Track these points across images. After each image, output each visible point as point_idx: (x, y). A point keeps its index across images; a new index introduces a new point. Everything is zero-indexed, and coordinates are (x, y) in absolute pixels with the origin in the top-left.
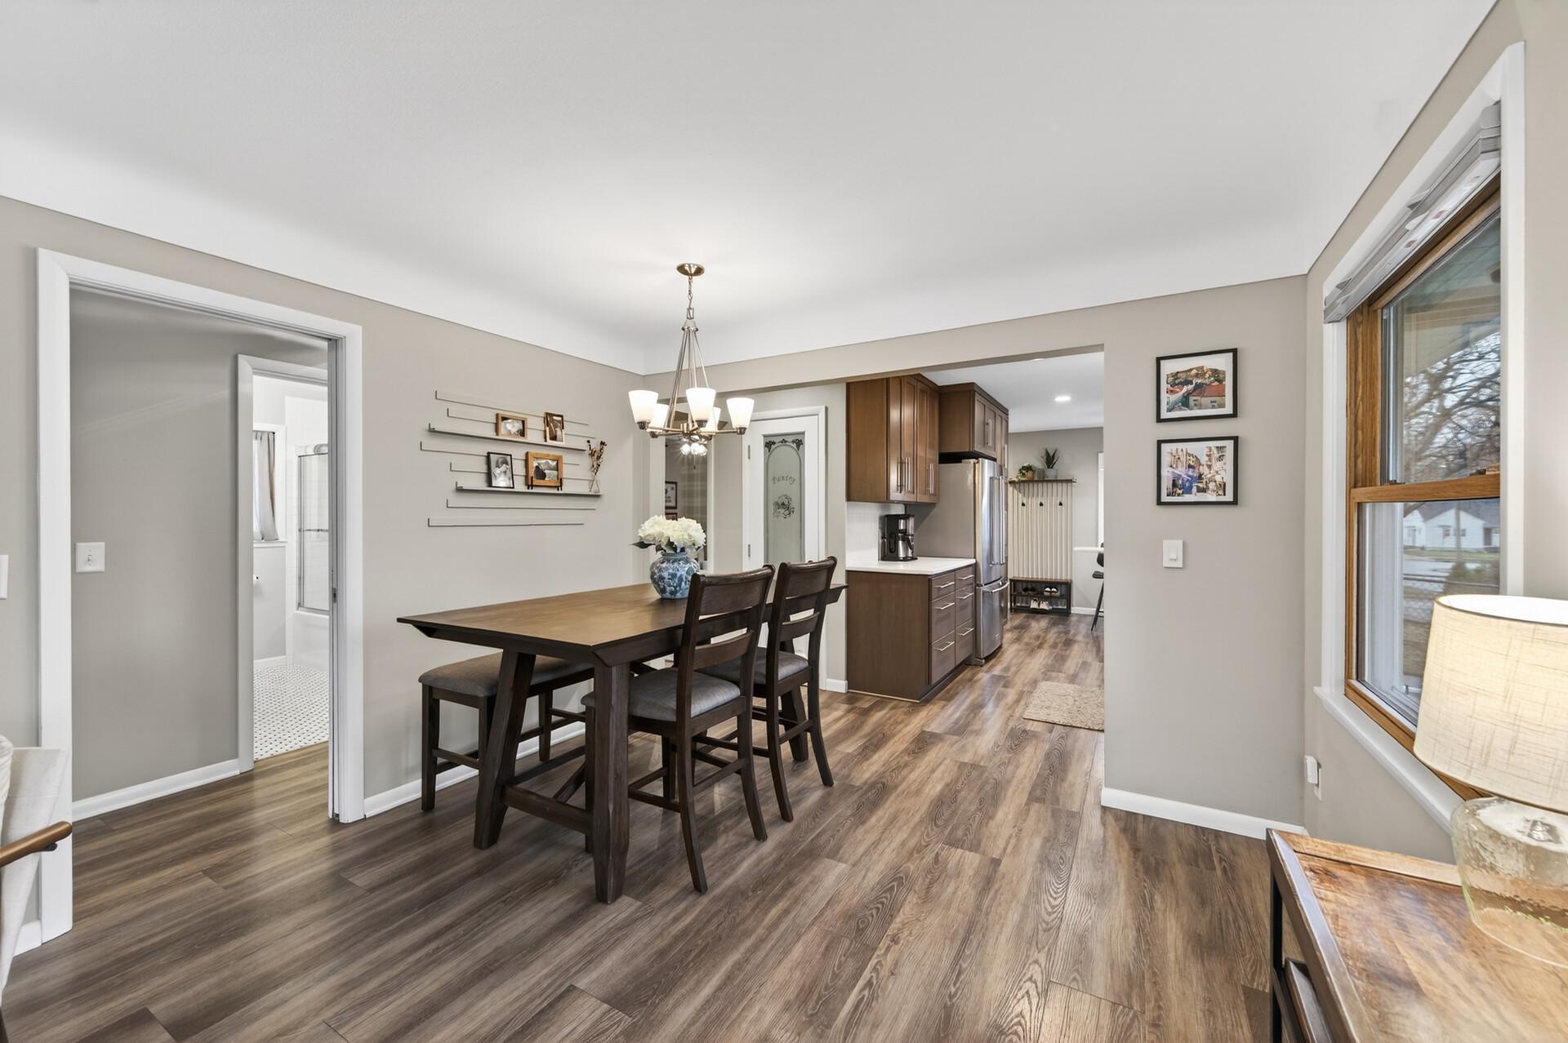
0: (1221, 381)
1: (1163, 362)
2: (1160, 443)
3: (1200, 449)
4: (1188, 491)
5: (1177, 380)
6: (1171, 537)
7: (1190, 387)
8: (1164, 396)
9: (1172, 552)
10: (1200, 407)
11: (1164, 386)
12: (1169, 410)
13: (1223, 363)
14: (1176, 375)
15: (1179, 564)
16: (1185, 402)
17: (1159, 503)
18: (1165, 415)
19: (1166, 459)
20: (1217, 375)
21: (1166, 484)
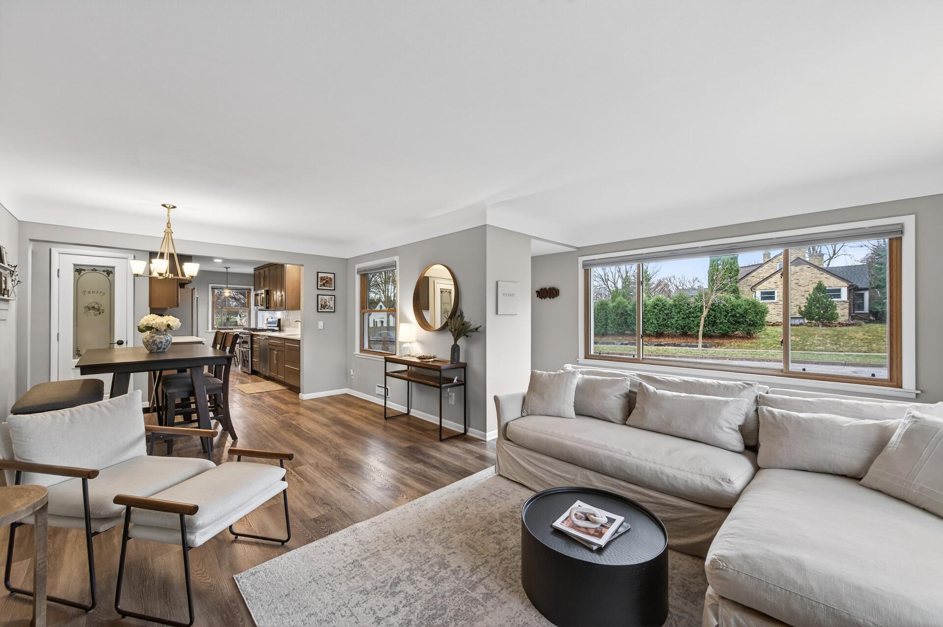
0: (331, 281)
1: (319, 273)
2: (318, 295)
3: (327, 298)
4: (324, 309)
5: (322, 279)
6: (320, 321)
7: (325, 281)
8: (319, 283)
9: (321, 325)
10: (327, 287)
11: (319, 280)
12: (320, 286)
13: (332, 276)
14: (322, 277)
15: (322, 328)
16: (324, 285)
17: (318, 311)
18: (319, 288)
19: (319, 300)
20: (331, 279)
21: (320, 306)
